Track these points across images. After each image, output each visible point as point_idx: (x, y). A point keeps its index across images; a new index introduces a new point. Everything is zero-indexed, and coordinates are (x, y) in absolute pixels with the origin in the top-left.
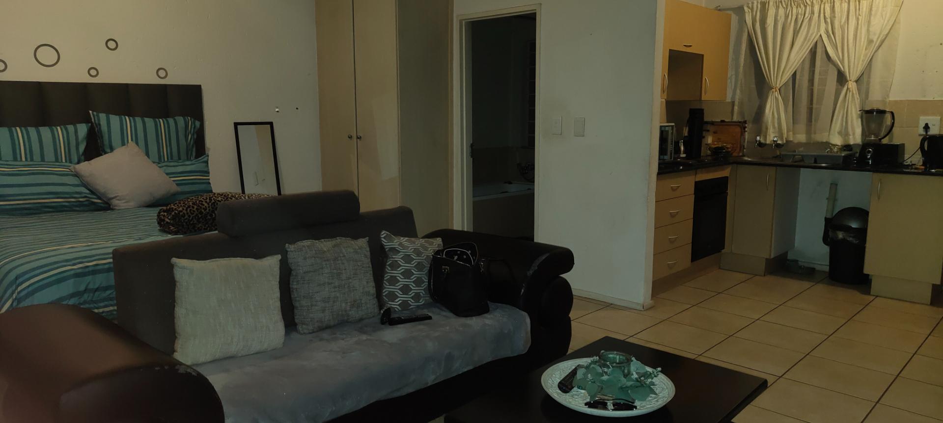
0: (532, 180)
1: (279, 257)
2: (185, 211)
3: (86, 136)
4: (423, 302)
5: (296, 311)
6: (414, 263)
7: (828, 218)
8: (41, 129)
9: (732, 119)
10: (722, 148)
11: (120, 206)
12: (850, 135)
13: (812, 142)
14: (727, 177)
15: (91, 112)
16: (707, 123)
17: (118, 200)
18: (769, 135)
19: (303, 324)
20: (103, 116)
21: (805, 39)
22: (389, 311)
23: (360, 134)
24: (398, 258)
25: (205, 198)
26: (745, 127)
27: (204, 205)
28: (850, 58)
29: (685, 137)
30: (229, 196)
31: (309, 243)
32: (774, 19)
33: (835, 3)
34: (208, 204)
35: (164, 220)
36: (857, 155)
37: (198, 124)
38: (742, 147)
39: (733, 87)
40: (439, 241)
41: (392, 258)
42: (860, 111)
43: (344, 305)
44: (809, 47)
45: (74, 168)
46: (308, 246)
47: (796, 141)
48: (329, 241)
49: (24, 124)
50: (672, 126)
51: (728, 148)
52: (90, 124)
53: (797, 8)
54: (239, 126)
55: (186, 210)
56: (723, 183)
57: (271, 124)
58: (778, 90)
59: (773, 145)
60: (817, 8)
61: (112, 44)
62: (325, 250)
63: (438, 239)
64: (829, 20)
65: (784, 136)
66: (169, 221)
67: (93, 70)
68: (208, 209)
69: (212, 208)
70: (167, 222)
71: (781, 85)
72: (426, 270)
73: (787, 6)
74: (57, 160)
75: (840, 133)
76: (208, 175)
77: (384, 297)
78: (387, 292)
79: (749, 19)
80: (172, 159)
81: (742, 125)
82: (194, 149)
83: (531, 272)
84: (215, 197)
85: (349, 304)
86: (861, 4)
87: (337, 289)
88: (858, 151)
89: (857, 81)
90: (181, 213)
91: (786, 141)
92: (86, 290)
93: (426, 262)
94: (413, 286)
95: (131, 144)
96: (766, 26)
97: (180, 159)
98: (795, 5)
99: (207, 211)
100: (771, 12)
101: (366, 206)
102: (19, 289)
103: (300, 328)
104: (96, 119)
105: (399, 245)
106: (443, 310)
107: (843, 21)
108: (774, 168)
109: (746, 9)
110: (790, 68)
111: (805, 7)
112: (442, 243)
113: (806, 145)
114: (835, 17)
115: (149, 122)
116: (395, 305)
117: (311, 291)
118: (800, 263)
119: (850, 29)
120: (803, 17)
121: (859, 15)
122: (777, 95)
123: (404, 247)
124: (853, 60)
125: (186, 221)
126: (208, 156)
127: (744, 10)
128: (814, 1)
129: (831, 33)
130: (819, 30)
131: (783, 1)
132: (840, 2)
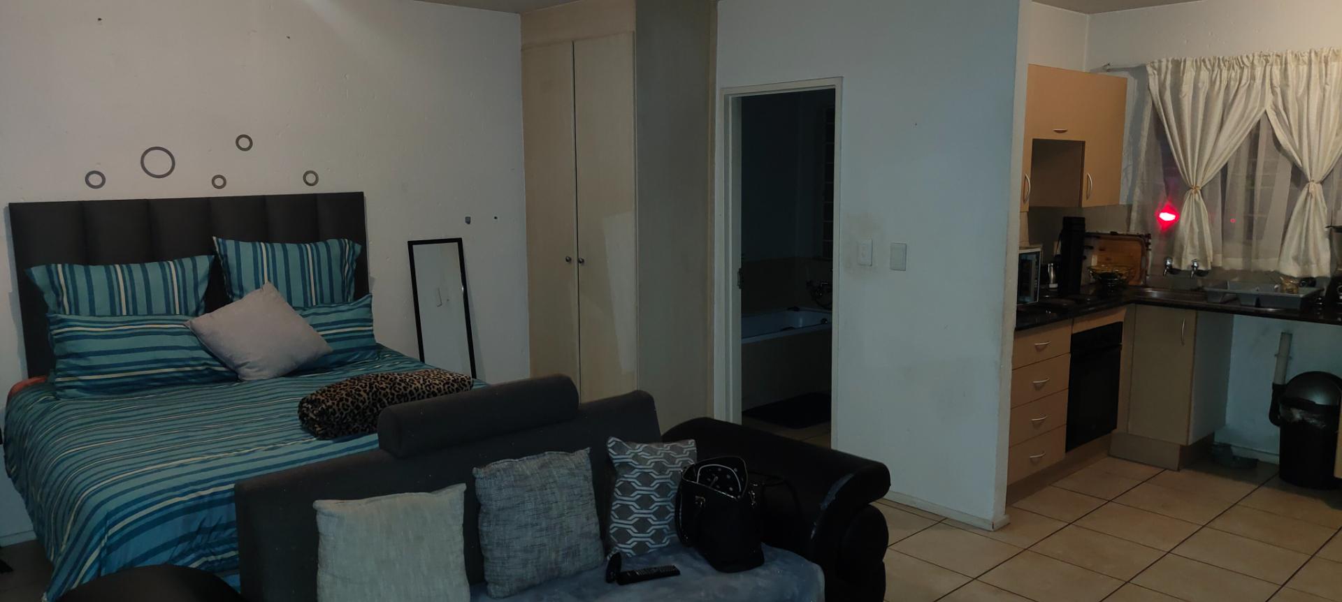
0: (828, 306)
1: (463, 487)
2: (335, 407)
3: (207, 273)
4: (667, 543)
5: (486, 565)
6: (655, 484)
7: (1278, 385)
8: (148, 265)
9: (1128, 231)
10: (1112, 275)
11: (249, 377)
12: (1312, 263)
13: (1252, 270)
14: (1121, 323)
15: (214, 238)
16: (1090, 235)
17: (249, 368)
18: (1186, 258)
19: (496, 584)
20: (230, 244)
21: (1242, 116)
22: (618, 559)
23: (581, 257)
24: (632, 477)
25: (364, 385)
26: (1150, 244)
27: (361, 396)
28: (1312, 148)
29: (1057, 256)
30: (398, 381)
31: (506, 464)
32: (1192, 86)
33: (1289, 65)
34: (368, 394)
35: (307, 416)
36: (1324, 293)
37: (358, 248)
38: (1144, 272)
39: (1130, 184)
40: (691, 445)
41: (624, 477)
42: (1328, 227)
43: (553, 556)
44: (1247, 129)
45: (191, 322)
46: (504, 470)
47: (1227, 268)
48: (534, 458)
49: (125, 260)
50: (1037, 253)
51: (1121, 275)
52: (213, 256)
53: (1229, 70)
54: (414, 247)
55: (338, 405)
56: (1115, 331)
57: (459, 241)
58: (1199, 192)
59: (1191, 272)
60: (1259, 73)
61: (244, 142)
62: (528, 473)
63: (690, 441)
64: (1278, 90)
65: (1208, 259)
66: (314, 417)
67: (219, 180)
68: (367, 401)
69: (373, 399)
70: (312, 418)
71: (1204, 184)
72: (672, 494)
73: (1213, 66)
74: (168, 312)
75: (1296, 259)
76: (370, 324)
77: (612, 537)
78: (615, 529)
79: (1155, 85)
80: (322, 301)
81: (1143, 240)
82: (353, 285)
83: (826, 504)
84: (378, 382)
85: (561, 553)
86: (1329, 68)
87: (544, 533)
88: (1325, 288)
89: (1322, 183)
90: (330, 410)
91: (1212, 267)
92: (200, 531)
93: (671, 482)
94: (652, 520)
95: (268, 286)
96: (1180, 97)
97: (333, 301)
98: (1225, 65)
99: (367, 404)
100: (1189, 77)
101: (588, 394)
102: (110, 533)
103: (491, 588)
104: (222, 248)
105: (633, 458)
106: (695, 558)
107: (1301, 91)
108: (1193, 313)
109: (1150, 70)
110: (1220, 157)
111: (1242, 69)
112: (695, 448)
113: (1246, 274)
114: (1287, 85)
115: (292, 248)
116: (627, 548)
117: (507, 537)
118: (1232, 448)
119: (1311, 106)
120: (1238, 83)
121: (1326, 83)
122: (1197, 199)
123: (642, 461)
124: (1316, 151)
125: (337, 420)
126: (371, 296)
127: (1147, 71)
128: (1256, 62)
129: (1283, 109)
130: (1262, 104)
131: (1207, 60)
132: (1295, 63)
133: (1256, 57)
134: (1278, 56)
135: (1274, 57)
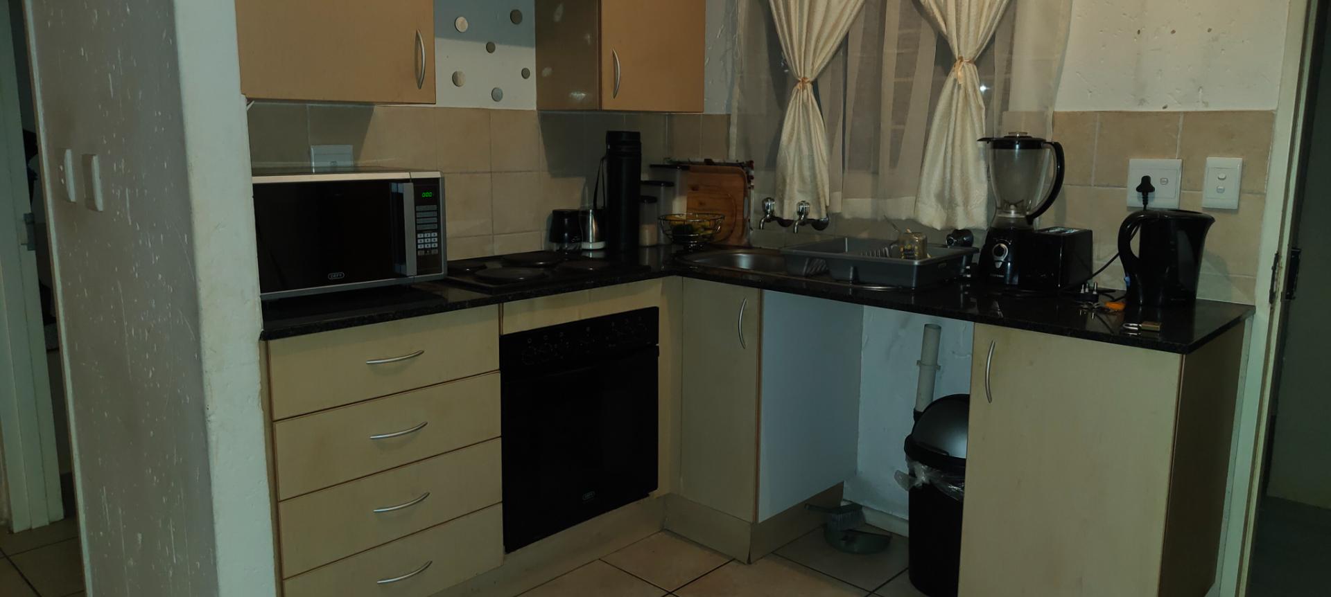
7: (919, 411)
9: (727, 156)
10: (700, 228)
12: (957, 205)
13: (884, 219)
14: (657, 309)
18: (791, 199)
26: (750, 178)
36: (977, 258)
38: (745, 224)
42: (980, 140)
47: (849, 216)
58: (809, 86)
59: (798, 221)
71: (815, 74)
75: (938, 198)
81: (744, 171)
88: (978, 247)
89: (976, 62)
91: (828, 213)
108: (756, 291)
122: (807, 98)
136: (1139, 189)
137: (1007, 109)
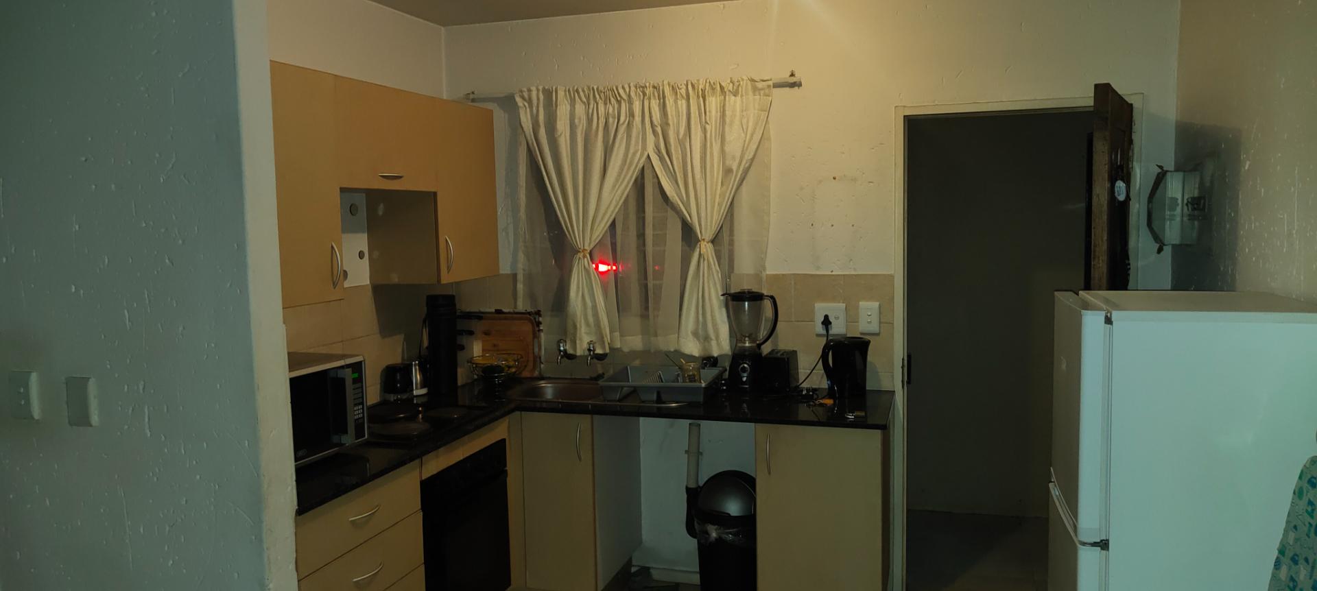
7: (690, 489)
9: (515, 307)
10: (498, 368)
12: (711, 339)
13: (652, 351)
14: (504, 441)
16: (469, 316)
18: (581, 339)
21: (624, 161)
26: (539, 323)
28: (699, 200)
32: (568, 122)
33: (667, 99)
36: (726, 375)
38: (537, 359)
42: (722, 295)
44: (631, 177)
47: (626, 350)
51: (509, 367)
53: (605, 104)
56: (499, 448)
58: (588, 256)
59: (588, 357)
60: (638, 106)
64: (659, 130)
65: (605, 339)
71: (592, 246)
73: (588, 99)
75: (695, 334)
79: (527, 119)
81: (533, 318)
86: (707, 104)
88: (728, 368)
89: (713, 241)
91: (610, 348)
96: (556, 136)
98: (600, 98)
100: (563, 110)
107: (682, 132)
108: (588, 419)
109: (518, 99)
110: (604, 214)
111: (619, 102)
113: (645, 353)
114: (668, 124)
118: (651, 570)
119: (693, 148)
120: (616, 120)
121: (706, 122)
122: (586, 264)
124: (703, 204)
127: (516, 103)
128: (633, 94)
129: (665, 153)
130: (644, 148)
131: (580, 90)
132: (674, 97)
133: (633, 89)
134: (654, 87)
135: (651, 89)
136: (823, 323)
137: (733, 272)
